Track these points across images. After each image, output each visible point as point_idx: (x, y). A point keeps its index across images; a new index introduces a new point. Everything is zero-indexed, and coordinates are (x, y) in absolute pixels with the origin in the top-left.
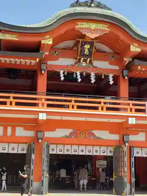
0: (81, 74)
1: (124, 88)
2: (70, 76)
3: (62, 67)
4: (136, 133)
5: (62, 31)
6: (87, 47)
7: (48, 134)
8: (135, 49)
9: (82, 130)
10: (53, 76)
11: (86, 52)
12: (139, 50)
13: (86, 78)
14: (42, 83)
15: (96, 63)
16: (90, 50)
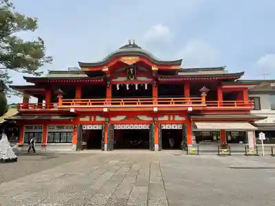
0: (129, 85)
2: (123, 87)
3: (118, 82)
6: (132, 70)
7: (114, 119)
8: (153, 68)
10: (114, 86)
11: (132, 72)
12: (157, 69)
14: (109, 93)
15: (139, 78)
16: (134, 71)
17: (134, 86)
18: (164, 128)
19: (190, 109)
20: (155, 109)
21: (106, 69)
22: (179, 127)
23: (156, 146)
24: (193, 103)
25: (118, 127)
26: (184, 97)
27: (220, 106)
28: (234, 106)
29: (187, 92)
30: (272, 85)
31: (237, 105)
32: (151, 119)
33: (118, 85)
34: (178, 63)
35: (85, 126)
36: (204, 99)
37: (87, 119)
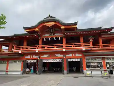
0: (51, 38)
4: (69, 54)
5: (41, 26)
7: (43, 57)
10: (43, 39)
11: (52, 31)
12: (64, 28)
15: (55, 34)
18: (70, 61)
19: (84, 49)
20: (64, 50)
21: (37, 30)
22: (78, 60)
23: (65, 72)
24: (85, 46)
25: (45, 61)
26: (80, 43)
27: (101, 47)
28: (109, 47)
29: (82, 40)
31: (111, 46)
32: (62, 56)
33: (45, 38)
34: (76, 24)
35: (28, 61)
36: (91, 44)
37: (29, 57)
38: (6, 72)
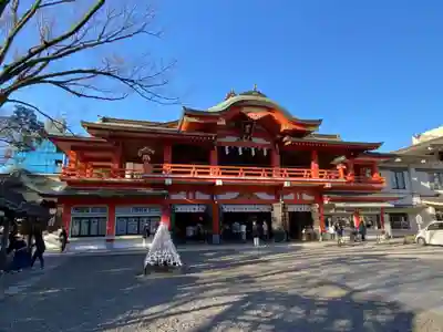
0: (243, 149)
1: (277, 158)
2: (234, 150)
3: (227, 143)
4: (288, 193)
6: (248, 126)
7: (221, 197)
8: (284, 128)
9: (247, 191)
10: (222, 149)
11: (248, 131)
13: (247, 152)
14: (214, 156)
15: (255, 140)
16: (250, 129)
17: (251, 150)
18: (291, 210)
19: (328, 185)
20: (287, 184)
21: (222, 122)
26: (310, 168)
30: (398, 160)
33: (227, 148)
34: (317, 123)
35: (180, 207)
37: (182, 196)
38: (108, 240)
